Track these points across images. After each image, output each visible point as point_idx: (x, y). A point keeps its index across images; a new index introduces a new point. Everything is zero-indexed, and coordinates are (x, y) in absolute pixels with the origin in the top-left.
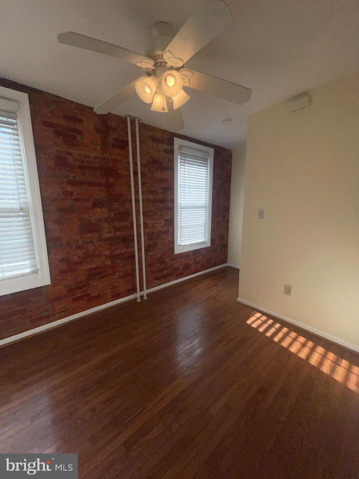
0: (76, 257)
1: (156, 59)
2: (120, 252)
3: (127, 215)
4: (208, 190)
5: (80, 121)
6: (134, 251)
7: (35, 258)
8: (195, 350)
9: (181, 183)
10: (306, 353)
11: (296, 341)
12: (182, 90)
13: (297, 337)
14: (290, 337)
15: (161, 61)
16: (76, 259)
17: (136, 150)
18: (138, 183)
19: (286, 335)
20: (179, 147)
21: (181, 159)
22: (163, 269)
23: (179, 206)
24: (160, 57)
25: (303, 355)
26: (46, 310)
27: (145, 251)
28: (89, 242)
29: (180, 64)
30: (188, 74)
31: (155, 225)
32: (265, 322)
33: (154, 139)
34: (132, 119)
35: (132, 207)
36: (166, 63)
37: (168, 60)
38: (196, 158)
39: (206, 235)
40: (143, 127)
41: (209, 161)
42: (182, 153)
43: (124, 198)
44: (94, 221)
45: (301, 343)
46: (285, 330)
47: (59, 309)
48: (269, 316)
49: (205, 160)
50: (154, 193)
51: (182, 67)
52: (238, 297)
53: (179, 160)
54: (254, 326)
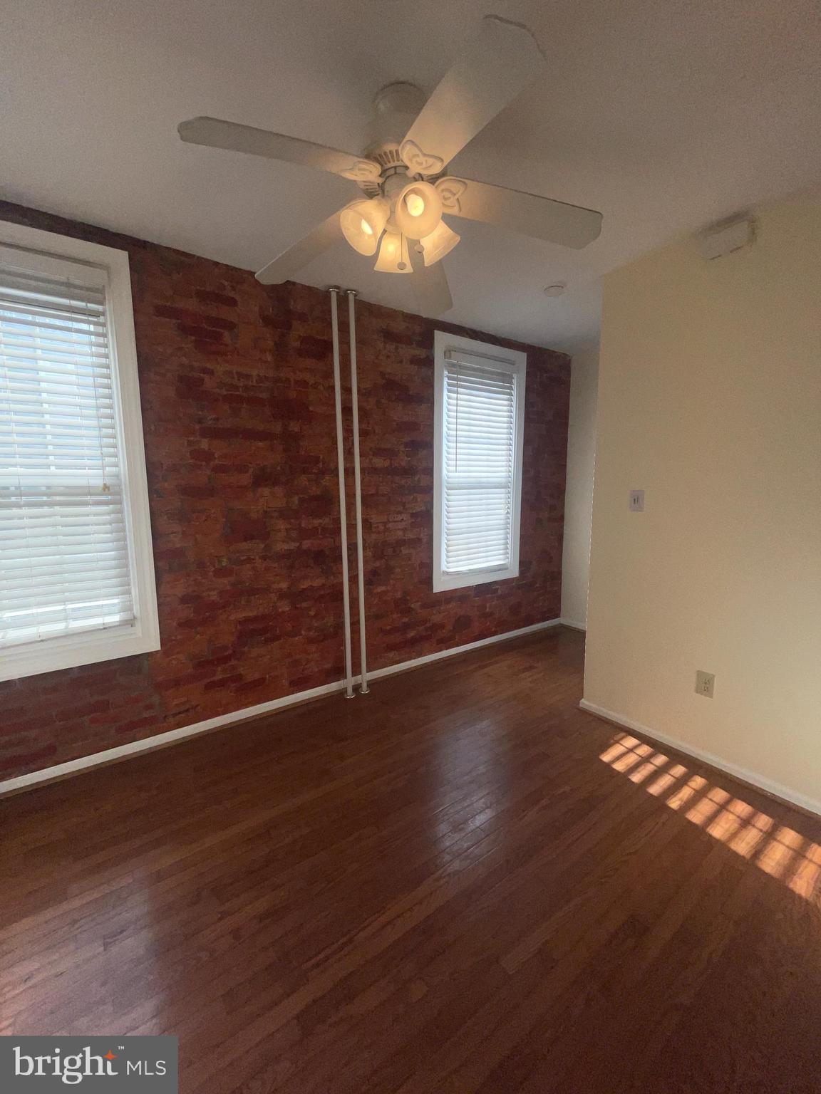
0: (215, 593)
1: (384, 161)
2: (310, 584)
3: (327, 502)
4: (513, 448)
5: (232, 302)
6: (342, 584)
7: (129, 592)
8: (473, 817)
9: (451, 432)
10: (752, 843)
11: (727, 810)
12: (441, 221)
13: (728, 802)
14: (711, 800)
15: (397, 163)
16: (214, 596)
17: (350, 361)
18: (352, 432)
19: (699, 795)
20: (445, 353)
21: (449, 378)
22: (407, 627)
23: (444, 484)
24: (392, 156)
25: (743, 846)
26: (149, 707)
27: (367, 583)
28: (244, 560)
29: (437, 168)
30: (456, 187)
31: (390, 525)
32: (645, 760)
33: (388, 335)
34: (342, 294)
35: (338, 484)
36: (407, 168)
37: (411, 160)
38: (485, 375)
39: (509, 551)
40: (366, 309)
41: (514, 381)
42: (453, 365)
43: (321, 465)
44: (254, 516)
45: (738, 817)
46: (698, 782)
47: (176, 705)
48: (658, 747)
49: (505, 378)
50: (390, 453)
51: (443, 174)
52: (582, 697)
53: (446, 381)
54: (619, 767)
